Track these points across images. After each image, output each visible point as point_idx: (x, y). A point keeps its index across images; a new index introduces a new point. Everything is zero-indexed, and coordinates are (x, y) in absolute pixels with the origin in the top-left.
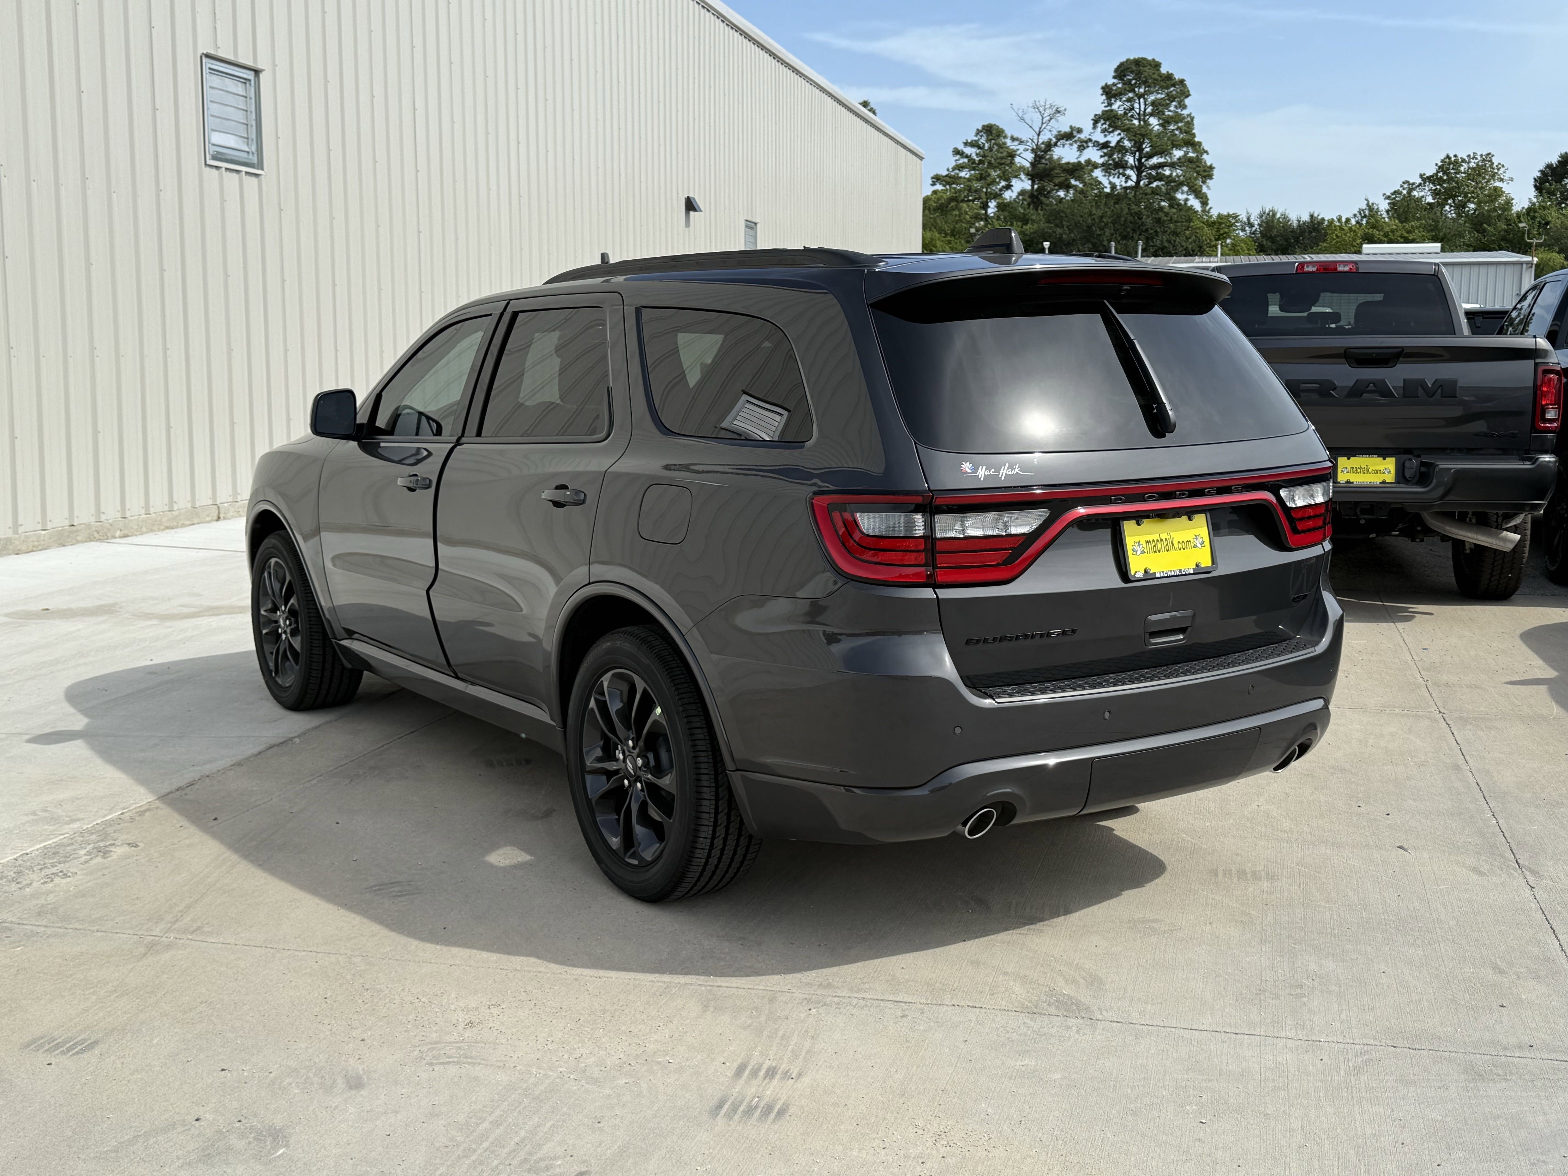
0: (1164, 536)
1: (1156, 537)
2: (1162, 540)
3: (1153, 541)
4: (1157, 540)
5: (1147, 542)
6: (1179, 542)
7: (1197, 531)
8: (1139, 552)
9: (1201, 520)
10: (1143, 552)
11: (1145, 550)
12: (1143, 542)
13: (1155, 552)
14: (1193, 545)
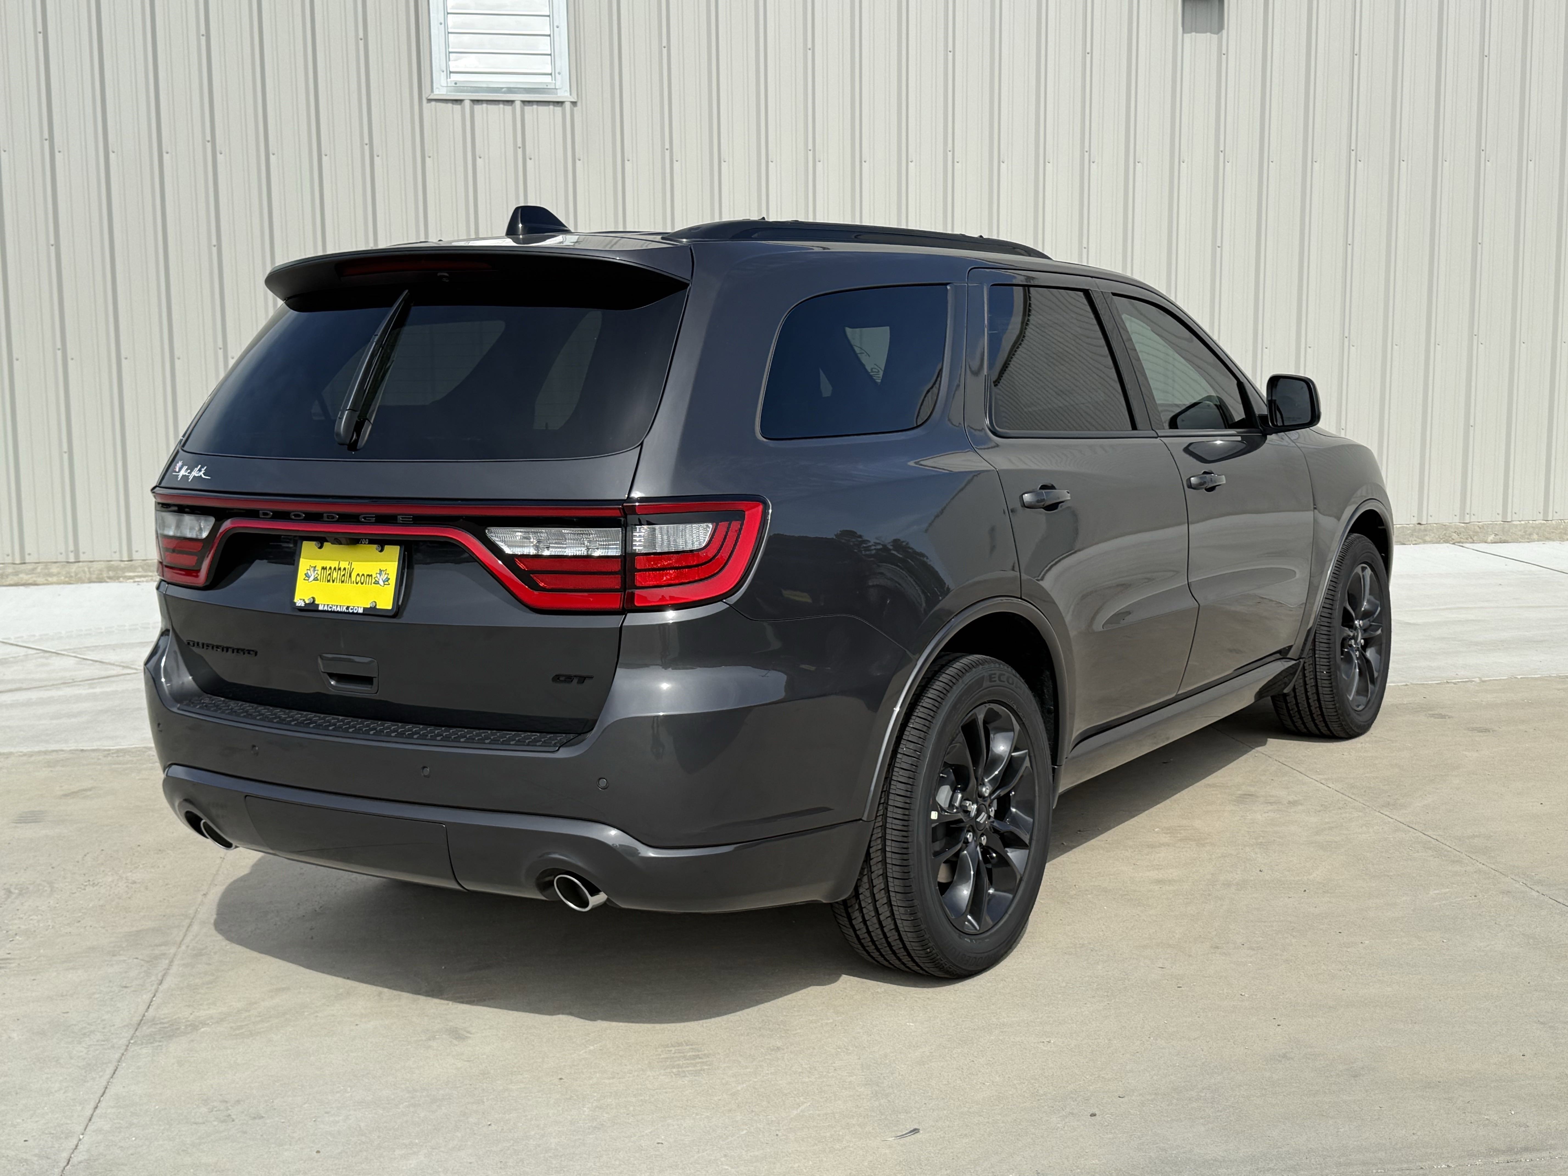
0: (344, 565)
1: (334, 564)
2: (340, 569)
3: (330, 568)
4: (335, 569)
5: (323, 568)
6: (358, 575)
7: (383, 565)
8: (312, 578)
9: (393, 552)
10: (316, 579)
11: (319, 578)
12: (319, 568)
13: (329, 581)
14: (373, 581)
